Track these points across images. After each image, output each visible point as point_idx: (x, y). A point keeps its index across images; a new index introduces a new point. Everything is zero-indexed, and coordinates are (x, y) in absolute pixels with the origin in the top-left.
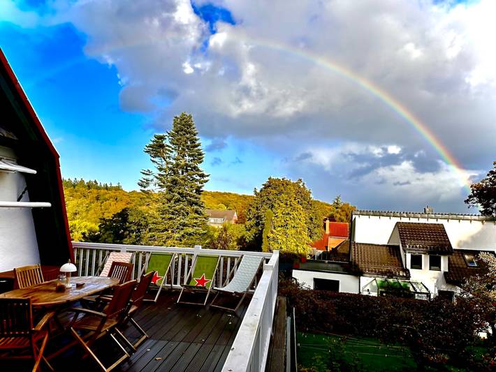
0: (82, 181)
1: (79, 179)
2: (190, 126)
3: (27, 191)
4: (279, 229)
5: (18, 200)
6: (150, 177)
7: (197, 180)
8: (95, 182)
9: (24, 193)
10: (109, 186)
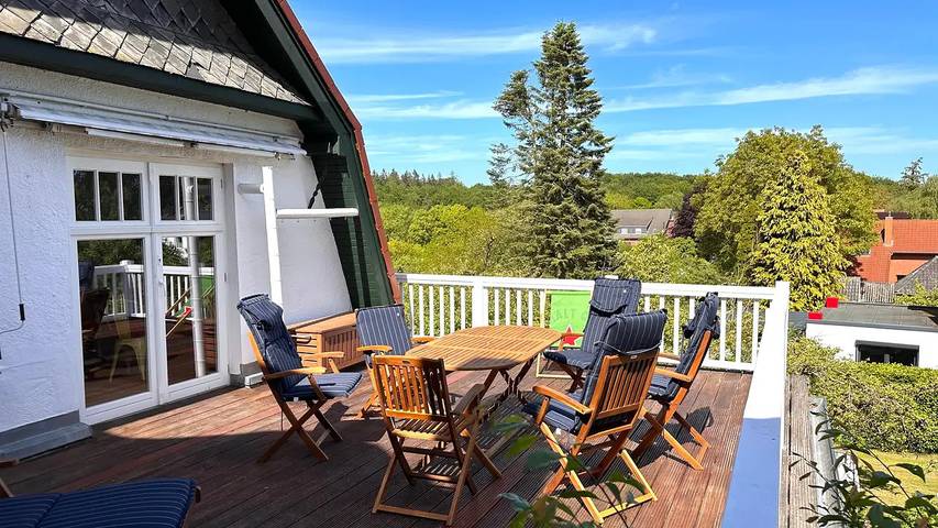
0: (394, 174)
1: (389, 172)
2: (572, 45)
3: (319, 191)
4: (773, 240)
5: (310, 207)
6: (506, 156)
7: (591, 154)
8: (415, 173)
9: (315, 194)
10: (436, 178)
